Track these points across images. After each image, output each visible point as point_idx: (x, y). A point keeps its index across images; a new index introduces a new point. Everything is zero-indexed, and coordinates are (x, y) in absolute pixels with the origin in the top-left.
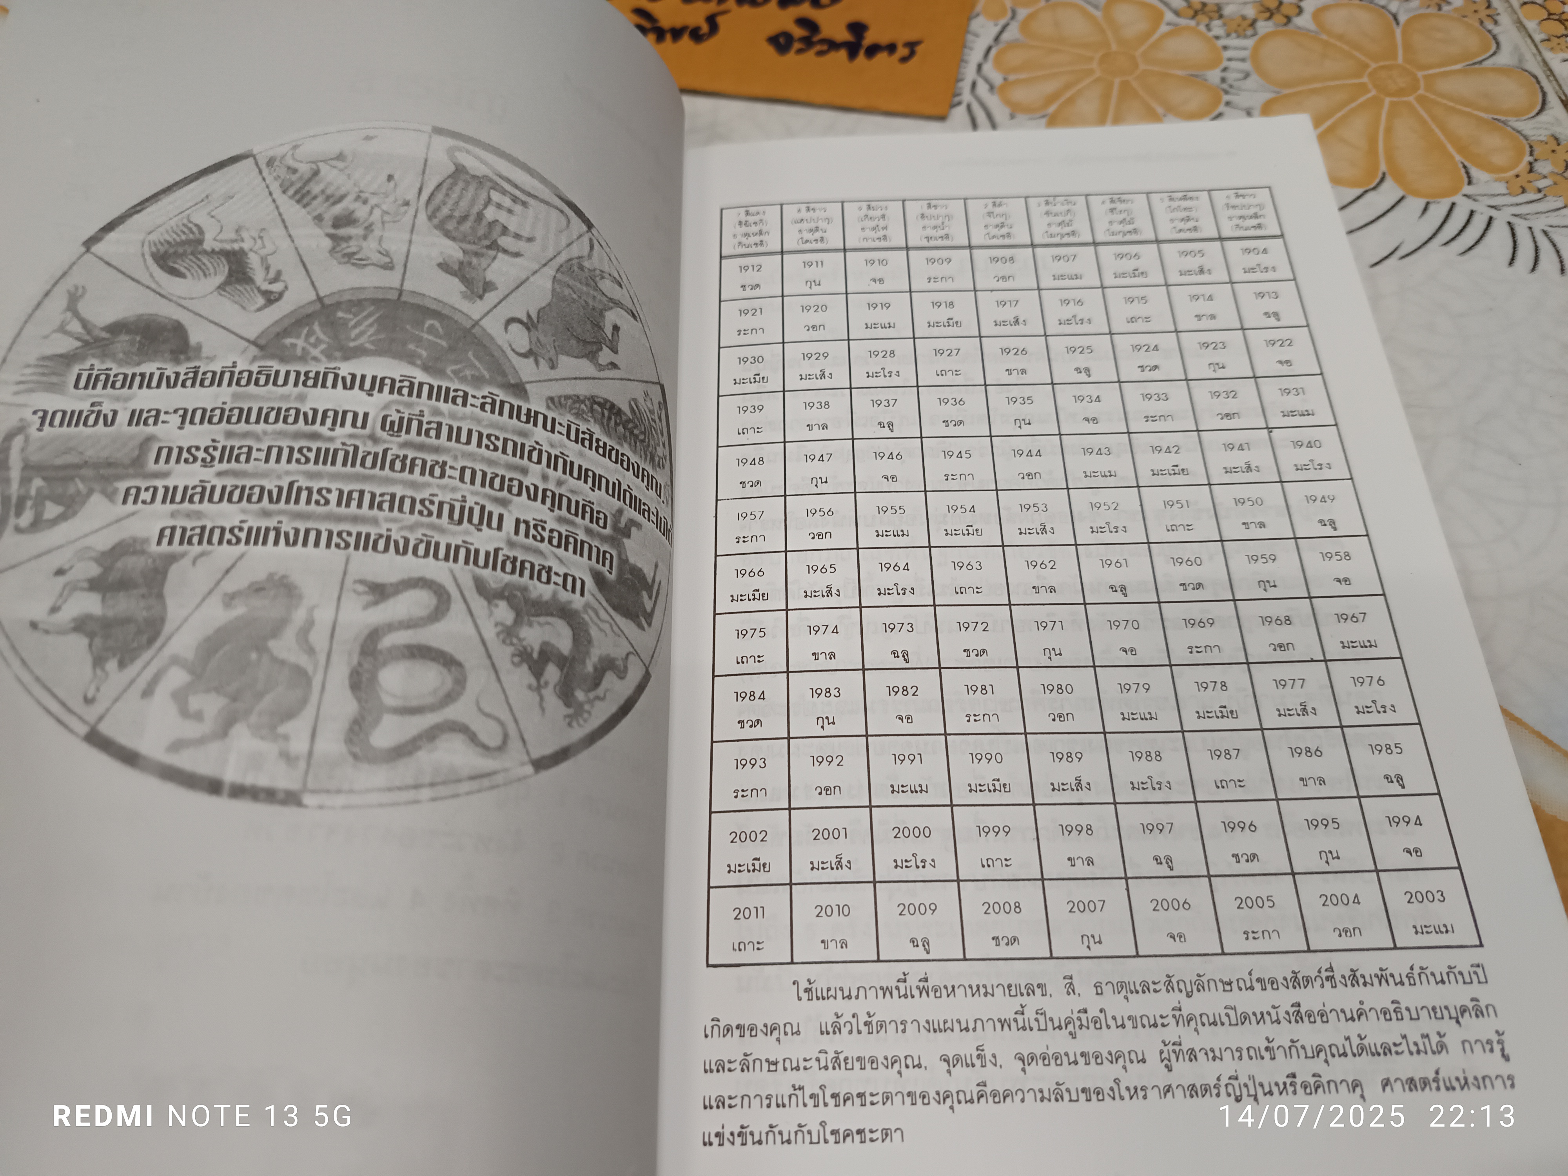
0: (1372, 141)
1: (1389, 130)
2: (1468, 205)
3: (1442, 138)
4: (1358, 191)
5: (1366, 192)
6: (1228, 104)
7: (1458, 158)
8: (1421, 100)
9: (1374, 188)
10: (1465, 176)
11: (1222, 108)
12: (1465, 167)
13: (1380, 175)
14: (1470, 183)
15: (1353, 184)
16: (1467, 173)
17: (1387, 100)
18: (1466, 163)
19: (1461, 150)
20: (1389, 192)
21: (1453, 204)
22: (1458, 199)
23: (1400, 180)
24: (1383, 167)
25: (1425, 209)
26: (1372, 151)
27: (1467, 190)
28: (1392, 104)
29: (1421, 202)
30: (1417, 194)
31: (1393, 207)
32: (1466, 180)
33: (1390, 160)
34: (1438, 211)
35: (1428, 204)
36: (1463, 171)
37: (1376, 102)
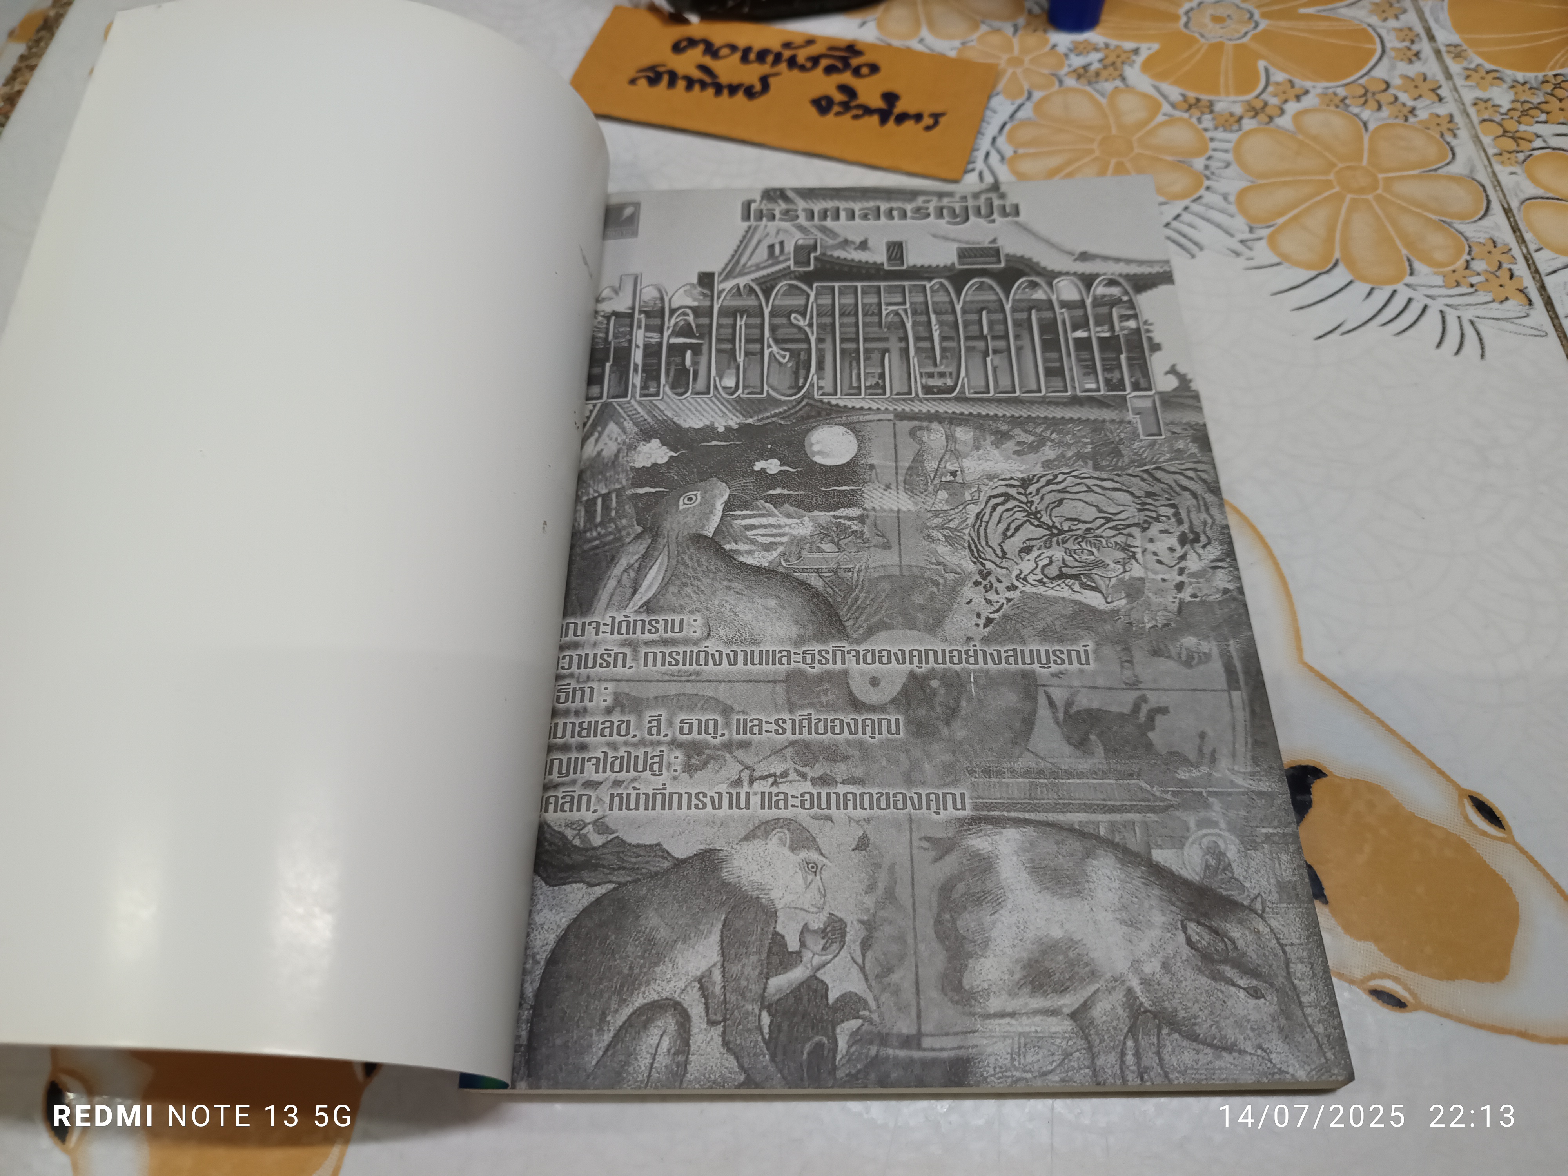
0: (1331, 230)
1: (1347, 223)
2: (1409, 293)
3: (1393, 233)
4: (1313, 273)
5: (1319, 274)
6: (1208, 188)
7: (1404, 252)
8: (1379, 198)
9: (1327, 272)
10: (1408, 268)
11: (1202, 192)
12: (1409, 260)
13: (1333, 261)
14: (1412, 274)
15: (1308, 266)
16: (1411, 265)
17: (1349, 197)
18: (1412, 258)
19: (1408, 245)
20: (1340, 276)
21: (1395, 292)
22: (1400, 287)
23: (1351, 266)
24: (1337, 255)
25: (1369, 294)
26: (1329, 240)
27: (1409, 279)
28: (1353, 200)
29: (1367, 288)
30: (1364, 279)
31: (1341, 289)
32: (1408, 271)
33: (1345, 247)
34: (1380, 296)
35: (1372, 289)
36: (1407, 264)
37: (1339, 198)
